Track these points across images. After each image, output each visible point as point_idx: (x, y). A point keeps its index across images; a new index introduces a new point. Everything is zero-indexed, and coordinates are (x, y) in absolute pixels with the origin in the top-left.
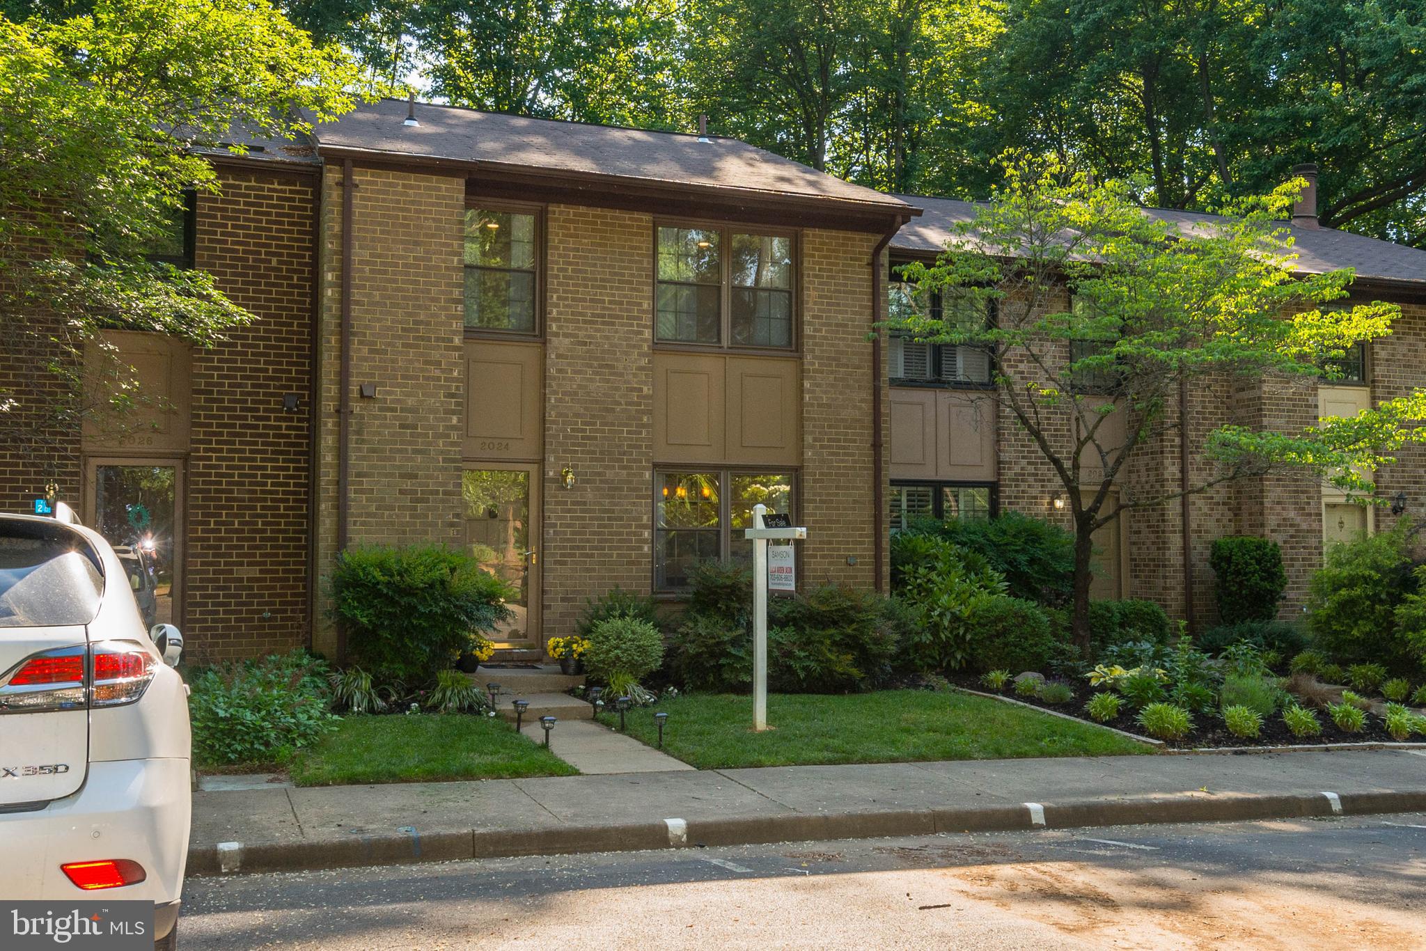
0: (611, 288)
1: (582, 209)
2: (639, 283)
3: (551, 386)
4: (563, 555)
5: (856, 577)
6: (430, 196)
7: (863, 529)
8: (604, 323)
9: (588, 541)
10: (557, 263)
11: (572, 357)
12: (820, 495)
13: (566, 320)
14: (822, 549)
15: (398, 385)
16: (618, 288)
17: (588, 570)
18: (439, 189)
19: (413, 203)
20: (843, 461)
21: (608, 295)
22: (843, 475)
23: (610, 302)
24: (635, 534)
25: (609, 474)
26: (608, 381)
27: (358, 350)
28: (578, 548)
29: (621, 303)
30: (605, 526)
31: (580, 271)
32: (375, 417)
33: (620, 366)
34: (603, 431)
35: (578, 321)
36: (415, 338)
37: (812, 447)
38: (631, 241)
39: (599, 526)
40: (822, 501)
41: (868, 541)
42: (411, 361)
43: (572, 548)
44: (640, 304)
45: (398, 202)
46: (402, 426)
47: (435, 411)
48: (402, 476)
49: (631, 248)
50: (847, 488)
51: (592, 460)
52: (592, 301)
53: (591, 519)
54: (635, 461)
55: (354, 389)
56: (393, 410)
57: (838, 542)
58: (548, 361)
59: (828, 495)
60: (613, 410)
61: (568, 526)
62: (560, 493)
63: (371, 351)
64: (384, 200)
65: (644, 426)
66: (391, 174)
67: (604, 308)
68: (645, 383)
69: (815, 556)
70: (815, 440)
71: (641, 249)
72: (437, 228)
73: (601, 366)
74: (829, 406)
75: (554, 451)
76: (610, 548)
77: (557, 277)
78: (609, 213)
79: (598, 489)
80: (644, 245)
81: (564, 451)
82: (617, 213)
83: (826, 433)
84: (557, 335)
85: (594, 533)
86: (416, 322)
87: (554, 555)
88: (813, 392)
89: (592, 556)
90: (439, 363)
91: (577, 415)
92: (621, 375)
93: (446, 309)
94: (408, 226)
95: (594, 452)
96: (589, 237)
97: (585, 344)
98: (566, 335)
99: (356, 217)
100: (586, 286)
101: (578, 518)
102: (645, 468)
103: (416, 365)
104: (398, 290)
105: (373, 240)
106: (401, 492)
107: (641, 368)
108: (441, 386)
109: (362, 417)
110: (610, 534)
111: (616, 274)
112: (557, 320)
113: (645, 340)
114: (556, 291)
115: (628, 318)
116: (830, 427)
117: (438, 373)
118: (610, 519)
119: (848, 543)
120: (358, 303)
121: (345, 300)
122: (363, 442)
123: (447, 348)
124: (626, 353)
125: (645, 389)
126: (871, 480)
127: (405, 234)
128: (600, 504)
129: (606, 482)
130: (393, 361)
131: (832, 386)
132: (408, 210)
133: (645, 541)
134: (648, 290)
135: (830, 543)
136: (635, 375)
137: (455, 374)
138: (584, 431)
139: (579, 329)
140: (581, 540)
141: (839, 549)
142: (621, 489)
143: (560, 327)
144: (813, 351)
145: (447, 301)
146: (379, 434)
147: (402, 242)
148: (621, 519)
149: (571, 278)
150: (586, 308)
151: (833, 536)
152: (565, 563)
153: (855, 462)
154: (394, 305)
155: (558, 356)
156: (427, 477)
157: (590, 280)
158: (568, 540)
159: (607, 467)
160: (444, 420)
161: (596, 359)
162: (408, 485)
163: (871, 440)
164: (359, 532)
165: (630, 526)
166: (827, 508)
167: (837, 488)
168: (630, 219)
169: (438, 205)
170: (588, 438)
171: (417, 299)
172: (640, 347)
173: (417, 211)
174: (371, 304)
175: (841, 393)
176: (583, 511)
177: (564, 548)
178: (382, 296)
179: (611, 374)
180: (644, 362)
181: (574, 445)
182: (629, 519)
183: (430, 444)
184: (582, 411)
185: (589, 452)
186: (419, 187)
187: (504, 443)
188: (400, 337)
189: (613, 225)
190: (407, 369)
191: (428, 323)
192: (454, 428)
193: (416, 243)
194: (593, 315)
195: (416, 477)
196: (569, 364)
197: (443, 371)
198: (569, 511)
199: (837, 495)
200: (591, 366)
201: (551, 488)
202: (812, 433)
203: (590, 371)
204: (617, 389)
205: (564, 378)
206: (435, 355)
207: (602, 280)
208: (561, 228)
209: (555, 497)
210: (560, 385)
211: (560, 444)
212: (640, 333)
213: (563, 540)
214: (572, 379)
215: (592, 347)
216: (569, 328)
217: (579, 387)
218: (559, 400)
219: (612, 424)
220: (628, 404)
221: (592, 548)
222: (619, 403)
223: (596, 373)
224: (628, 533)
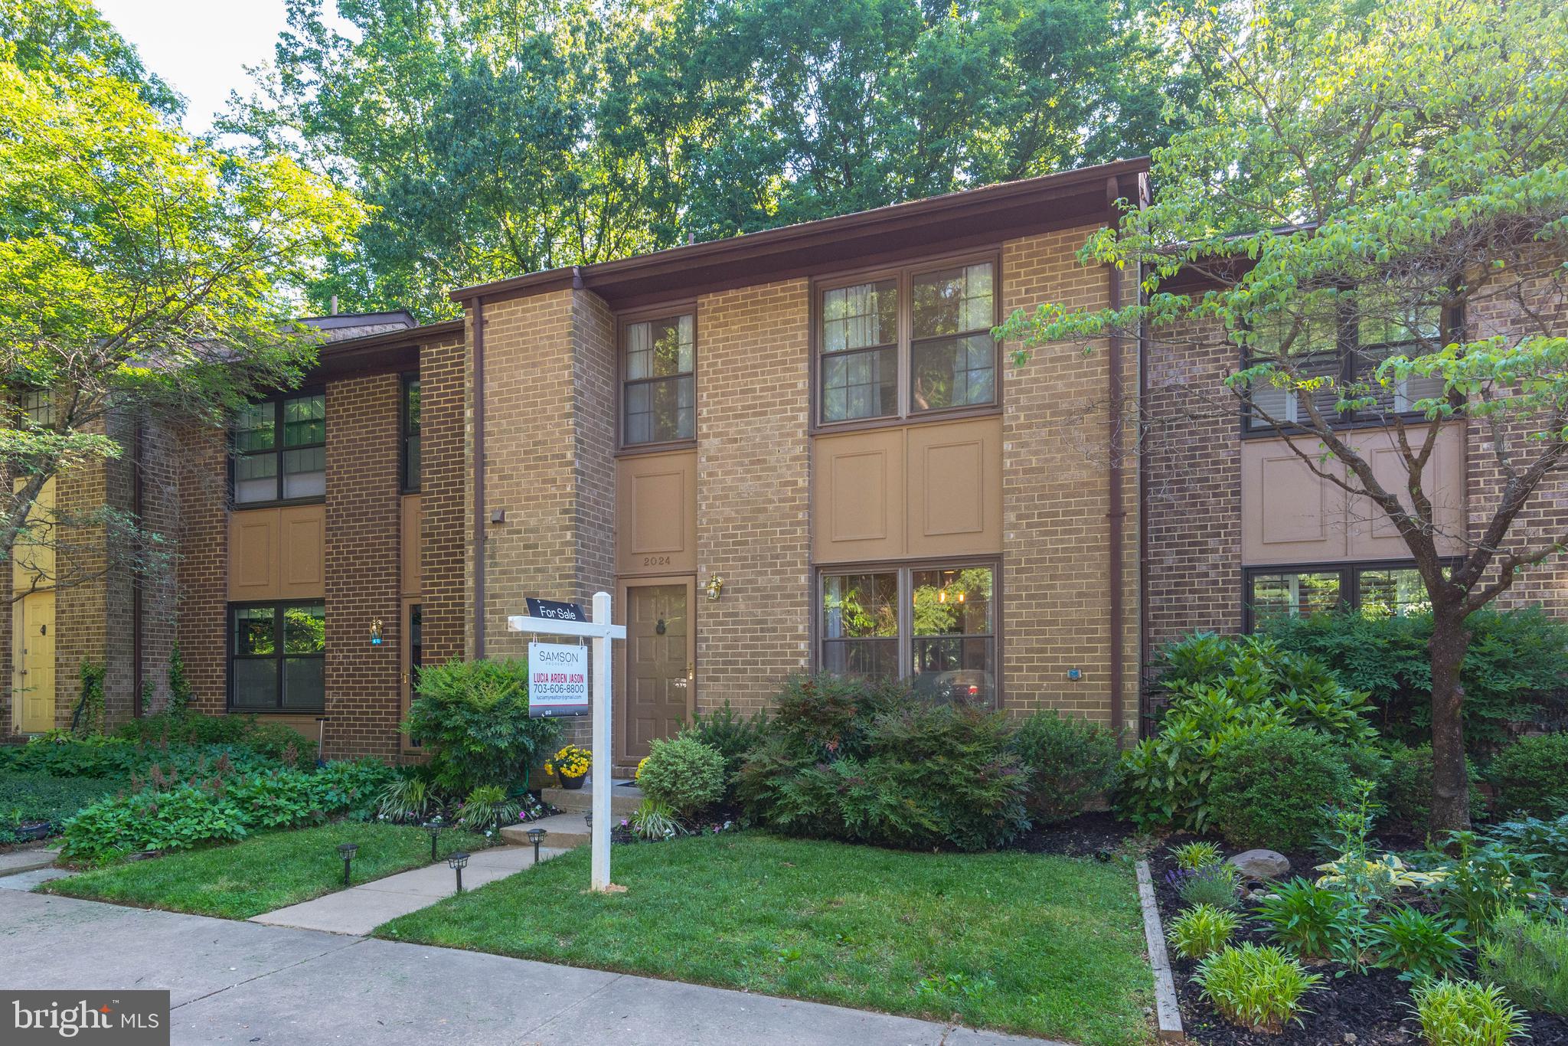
0: (763, 373)
1: (731, 293)
2: (793, 361)
3: (701, 492)
4: (715, 671)
5: (1083, 696)
6: (544, 315)
7: (1095, 631)
8: (755, 414)
9: (740, 655)
10: (707, 358)
11: (722, 457)
12: (1027, 588)
13: (717, 419)
14: (1031, 660)
15: (523, 508)
16: (769, 373)
17: (740, 687)
18: (550, 305)
19: (530, 325)
20: (1062, 541)
21: (759, 382)
22: (1060, 560)
23: (762, 390)
24: (790, 646)
25: (761, 581)
26: (759, 478)
27: (491, 478)
28: (730, 663)
29: (774, 388)
30: (757, 639)
31: (731, 362)
32: (504, 541)
33: (772, 460)
34: (754, 534)
35: (728, 417)
36: (535, 459)
37: (1014, 526)
38: (784, 315)
39: (752, 639)
40: (1030, 597)
41: (1102, 649)
42: (531, 483)
43: (725, 663)
44: (794, 385)
45: (518, 328)
46: (526, 547)
47: (550, 529)
50: (1069, 577)
51: (743, 567)
52: (743, 392)
53: (743, 631)
54: (789, 564)
55: (489, 517)
56: (519, 532)
57: (1054, 650)
58: (699, 466)
59: (1040, 587)
60: (765, 510)
61: (720, 639)
62: (713, 605)
63: (501, 478)
64: (508, 330)
65: (799, 524)
66: (512, 301)
67: (754, 398)
68: (800, 475)
69: (1020, 669)
70: (1019, 517)
71: (794, 321)
72: (551, 345)
73: (752, 463)
74: (1040, 470)
75: (705, 561)
76: (764, 663)
77: (707, 373)
78: (759, 290)
79: (750, 598)
80: (798, 317)
81: (716, 560)
82: (769, 287)
83: (1036, 507)
84: (707, 436)
85: (745, 647)
86: (535, 444)
87: (706, 671)
88: (1017, 454)
89: (744, 671)
90: (554, 481)
91: (727, 520)
92: (774, 469)
93: (558, 425)
94: (526, 349)
95: (745, 558)
96: (740, 321)
97: (735, 441)
98: (716, 435)
99: (487, 353)
100: (737, 377)
101: (729, 631)
102: (800, 572)
103: (536, 485)
104: (521, 414)
105: (501, 370)
107: (795, 459)
108: (557, 504)
109: (494, 541)
110: (763, 647)
111: (767, 357)
112: (708, 419)
113: (800, 426)
114: (706, 389)
115: (782, 403)
116: (1041, 497)
117: (554, 490)
118: (762, 630)
119: (1069, 650)
120: (490, 434)
121: (480, 434)
122: (496, 564)
123: (561, 465)
124: (779, 444)
125: (800, 481)
126: (1106, 563)
127: (526, 358)
128: (752, 614)
129: (757, 590)
130: (518, 484)
131: (1046, 442)
132: (527, 334)
133: (801, 654)
134: (803, 367)
135: (1043, 650)
136: (789, 467)
137: (568, 489)
138: (735, 536)
139: (730, 425)
140: (734, 655)
141: (1056, 659)
142: (775, 597)
143: (710, 428)
145: (561, 417)
146: (507, 556)
147: (523, 367)
148: (774, 630)
149: (721, 372)
150: (737, 401)
151: (1047, 641)
152: (717, 679)
153: (1080, 541)
154: (518, 430)
155: (709, 459)
157: (740, 369)
158: (721, 655)
159: (760, 573)
160: (560, 537)
161: (747, 455)
163: (1106, 508)
164: (493, 651)
165: (785, 637)
166: (1038, 606)
167: (1053, 577)
168: (783, 290)
169: (550, 321)
170: (740, 543)
171: (535, 420)
172: (795, 434)
173: (534, 333)
174: (501, 432)
175: (1058, 451)
176: (734, 623)
177: (717, 663)
178: (508, 423)
179: (762, 470)
180: (799, 450)
181: (725, 552)
182: (783, 630)
183: (548, 562)
184: (733, 515)
185: (741, 559)
186: (534, 309)
187: (665, 556)
188: (523, 461)
189: (764, 302)
190: (529, 491)
191: (545, 443)
192: (568, 544)
193: (534, 365)
194: (744, 408)
196: (720, 466)
197: (558, 487)
198: (721, 624)
199: (1053, 587)
200: (742, 464)
201: (703, 601)
202: (1014, 508)
203: (741, 470)
204: (769, 485)
205: (714, 482)
206: (551, 473)
207: (754, 367)
208: (710, 319)
209: (707, 609)
210: (710, 490)
211: (712, 553)
212: (795, 418)
213: (716, 655)
214: (722, 481)
215: (743, 443)
216: (720, 427)
217: (731, 488)
218: (709, 506)
219: (765, 526)
220: (781, 501)
221: (744, 663)
222: (771, 501)
223: (748, 471)
224: (782, 646)
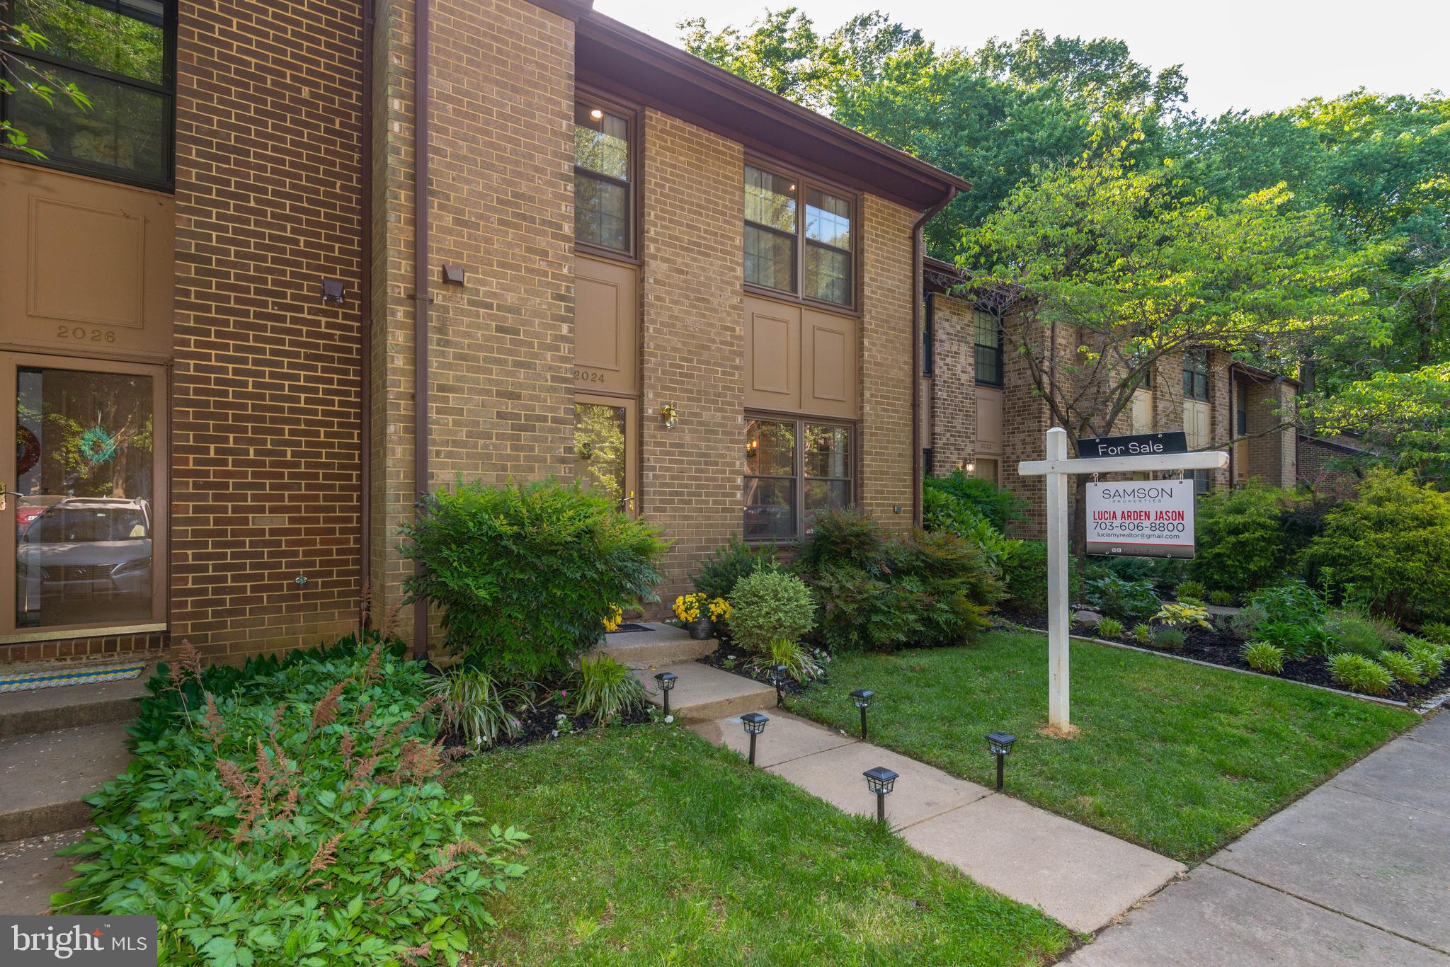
0: (707, 216)
3: (649, 314)
4: (662, 501)
5: (900, 524)
6: (532, 32)
7: (905, 480)
8: (700, 253)
9: (686, 486)
11: (670, 285)
12: (875, 448)
13: (664, 243)
14: (877, 498)
15: (494, 274)
16: (713, 218)
17: (686, 518)
18: (544, 26)
20: (891, 417)
21: (704, 223)
22: (891, 430)
23: (706, 231)
24: (729, 480)
25: (706, 416)
26: (703, 316)
27: (439, 216)
28: (677, 493)
29: (715, 234)
30: (701, 471)
31: (677, 191)
32: (462, 312)
33: (715, 301)
34: (699, 369)
35: (675, 247)
37: (870, 402)
38: (725, 169)
39: (697, 471)
40: (876, 453)
41: (909, 492)
42: (510, 245)
43: (671, 494)
44: (732, 239)
46: (500, 329)
47: (541, 315)
48: (499, 394)
49: (725, 177)
50: (895, 443)
51: (690, 399)
52: (688, 226)
53: (690, 463)
54: (729, 403)
55: (434, 270)
56: (488, 306)
57: (888, 492)
58: (646, 286)
59: (881, 447)
60: (708, 348)
61: (667, 469)
62: (659, 434)
63: (456, 222)
64: (472, 19)
65: (737, 368)
67: (699, 237)
68: (737, 323)
70: (871, 396)
73: (698, 299)
74: (881, 365)
75: (653, 387)
76: (707, 495)
77: (654, 193)
78: (705, 134)
79: (695, 431)
80: (734, 177)
81: (663, 388)
82: (712, 136)
83: (879, 391)
84: (654, 257)
85: (692, 478)
86: (515, 194)
87: (652, 501)
88: (871, 350)
89: (690, 502)
90: (546, 254)
91: (674, 349)
92: (716, 311)
93: (552, 205)
95: (691, 391)
96: (686, 155)
97: (682, 272)
98: (664, 260)
100: (683, 209)
101: (675, 462)
102: (737, 412)
103: (517, 250)
106: (500, 415)
107: (733, 307)
108: (549, 285)
109: (445, 308)
110: (707, 479)
111: (711, 202)
112: (654, 241)
113: (737, 278)
114: (654, 208)
115: (722, 251)
116: (882, 384)
117: (544, 266)
118: (706, 463)
119: (894, 493)
122: (448, 343)
123: (555, 235)
124: (721, 289)
125: (738, 329)
126: (911, 436)
128: (697, 447)
129: (702, 424)
130: (487, 241)
131: (884, 346)
133: (738, 488)
134: (740, 226)
135: (882, 492)
136: (729, 314)
137: (565, 272)
138: (681, 367)
139: (678, 255)
140: (680, 486)
141: (888, 498)
142: (716, 433)
143: (658, 250)
144: (870, 312)
145: (557, 196)
146: (469, 335)
148: (716, 464)
149: (668, 197)
150: (683, 233)
151: (884, 486)
152: (664, 510)
153: (899, 418)
154: (486, 165)
155: (657, 282)
156: (532, 398)
157: (686, 202)
158: (667, 485)
159: (704, 408)
160: (552, 327)
161: (694, 291)
162: (509, 407)
163: (910, 399)
165: (725, 471)
166: (880, 460)
167: (888, 441)
168: (724, 145)
170: (687, 375)
171: (517, 163)
172: (732, 284)
175: (890, 354)
176: (681, 454)
177: (664, 493)
178: (470, 150)
179: (706, 309)
180: (736, 300)
181: (672, 381)
182: (723, 464)
183: (535, 356)
184: (680, 346)
185: (687, 391)
187: (599, 374)
188: (495, 210)
189: (708, 147)
190: (504, 255)
191: (531, 200)
192: (564, 339)
194: (690, 242)
195: (518, 397)
196: (668, 292)
197: (551, 264)
198: (667, 453)
199: (887, 448)
200: (687, 297)
201: (650, 428)
202: (869, 388)
203: (687, 302)
204: (713, 326)
205: (662, 307)
206: (540, 242)
207: (698, 206)
208: (658, 138)
209: (654, 437)
210: (658, 314)
211: (659, 379)
212: (733, 270)
213: (662, 485)
214: (669, 309)
215: (689, 277)
216: (667, 252)
217: (676, 318)
218: (657, 331)
219: (708, 363)
220: (723, 343)
221: (690, 494)
222: (714, 341)
223: (693, 306)
224: (723, 479)
